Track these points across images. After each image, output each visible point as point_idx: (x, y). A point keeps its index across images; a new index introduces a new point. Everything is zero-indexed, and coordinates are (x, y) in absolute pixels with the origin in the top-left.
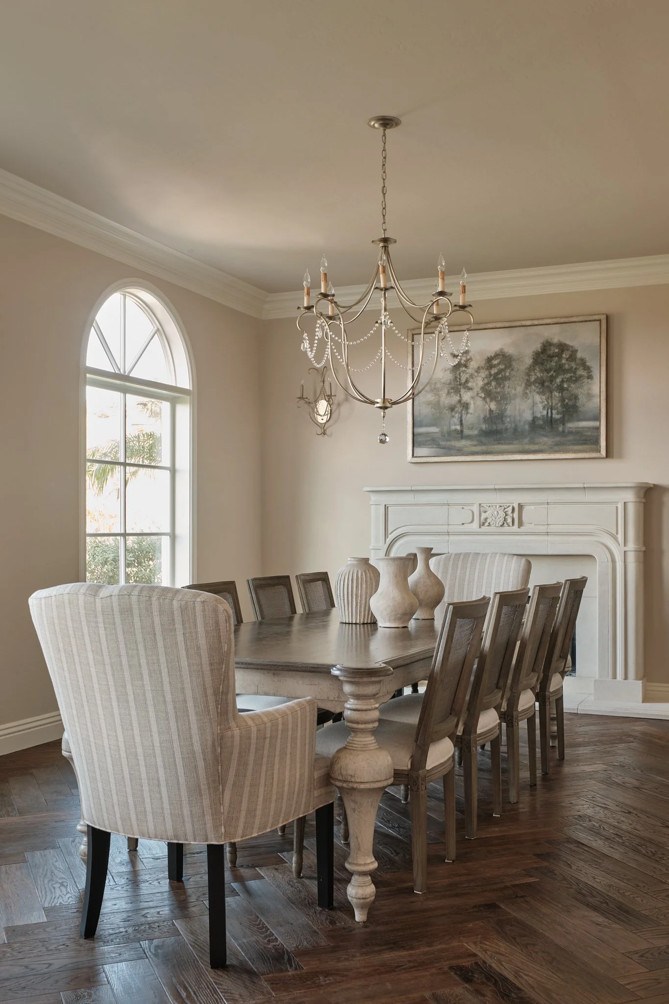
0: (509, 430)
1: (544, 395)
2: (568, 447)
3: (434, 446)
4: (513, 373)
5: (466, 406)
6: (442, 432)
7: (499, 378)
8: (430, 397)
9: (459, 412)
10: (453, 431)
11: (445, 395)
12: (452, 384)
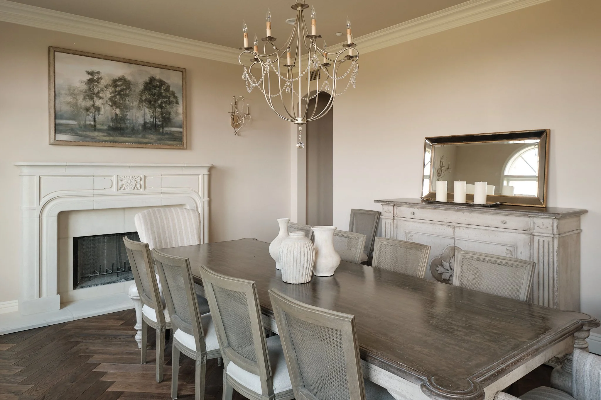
0: (129, 128)
1: (151, 109)
2: (165, 142)
3: (73, 134)
4: (132, 92)
5: (98, 109)
6: (79, 125)
7: (122, 94)
8: (70, 99)
9: (93, 112)
10: (88, 124)
11: (82, 99)
12: (87, 93)
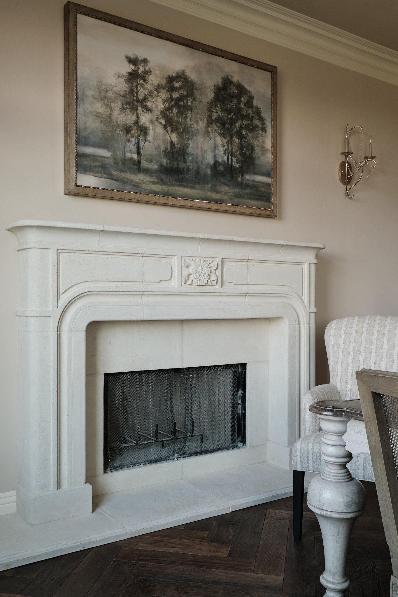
0: (192, 172)
1: (225, 138)
2: (246, 201)
3: (105, 176)
4: (196, 104)
5: (144, 131)
6: (115, 159)
7: (181, 106)
8: (99, 107)
9: (136, 136)
10: (128, 159)
11: (119, 109)
12: (127, 98)
